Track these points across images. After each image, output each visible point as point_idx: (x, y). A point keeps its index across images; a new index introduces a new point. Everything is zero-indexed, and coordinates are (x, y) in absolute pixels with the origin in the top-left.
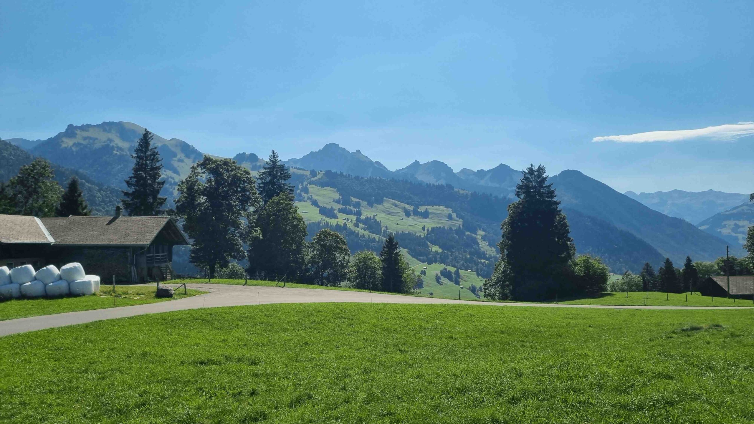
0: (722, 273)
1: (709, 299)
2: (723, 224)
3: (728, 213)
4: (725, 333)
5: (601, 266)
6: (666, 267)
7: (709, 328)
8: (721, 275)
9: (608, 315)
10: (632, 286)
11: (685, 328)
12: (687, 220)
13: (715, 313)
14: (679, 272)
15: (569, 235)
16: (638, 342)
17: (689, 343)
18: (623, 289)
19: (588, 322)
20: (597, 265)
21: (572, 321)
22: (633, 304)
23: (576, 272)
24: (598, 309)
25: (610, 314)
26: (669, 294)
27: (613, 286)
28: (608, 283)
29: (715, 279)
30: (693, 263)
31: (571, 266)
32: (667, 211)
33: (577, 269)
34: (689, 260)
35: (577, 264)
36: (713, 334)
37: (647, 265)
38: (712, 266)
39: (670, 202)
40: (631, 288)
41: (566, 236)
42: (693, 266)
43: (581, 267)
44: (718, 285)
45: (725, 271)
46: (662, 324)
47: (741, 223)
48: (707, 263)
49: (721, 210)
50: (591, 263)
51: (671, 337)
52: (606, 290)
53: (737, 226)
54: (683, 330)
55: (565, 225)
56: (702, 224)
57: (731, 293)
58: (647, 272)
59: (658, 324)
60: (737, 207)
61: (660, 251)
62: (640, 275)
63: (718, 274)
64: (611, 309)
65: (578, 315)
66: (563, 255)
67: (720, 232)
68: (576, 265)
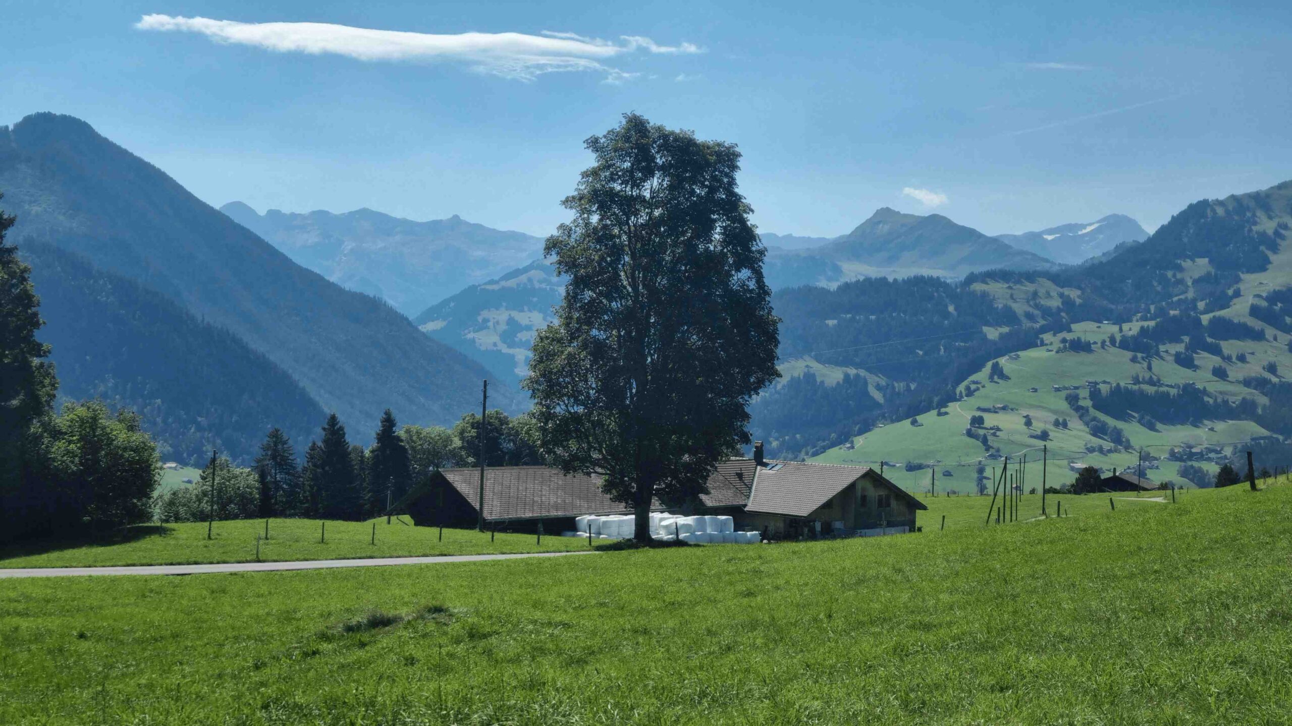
0: (471, 460)
1: (430, 533)
2: (480, 319)
3: (496, 287)
4: (454, 628)
5: (136, 438)
6: (325, 441)
7: (416, 619)
8: (466, 465)
9: (144, 596)
10: (230, 501)
11: (354, 622)
12: (391, 302)
13: (440, 572)
14: (362, 457)
15: (38, 336)
16: (220, 676)
17: (361, 665)
18: (202, 512)
19: (78, 622)
20: (121, 436)
21: (24, 624)
22: (225, 558)
23: (54, 460)
24: (114, 580)
25: (151, 591)
26: (329, 523)
27: (171, 503)
28: (155, 494)
29: (451, 477)
30: (400, 432)
31: (37, 438)
32: (339, 272)
33: (59, 447)
34: (389, 422)
35: (61, 433)
36: (425, 636)
37: (276, 436)
38: (447, 440)
39: (349, 245)
40: (223, 507)
41: (28, 339)
42: (399, 439)
43: (70, 442)
44: (457, 491)
45: (476, 455)
46: (299, 615)
47: (523, 318)
48: (434, 429)
49: (478, 277)
50: (104, 428)
51: (314, 653)
52: (149, 517)
53: (514, 327)
54: (349, 629)
55: (26, 300)
56: (431, 314)
57: (487, 515)
58: (274, 457)
59: (287, 617)
60: (517, 273)
61: (313, 392)
62: (254, 469)
63: (461, 463)
64: (157, 578)
65: (48, 601)
66: (15, 402)
67: (473, 341)
68: (57, 434)
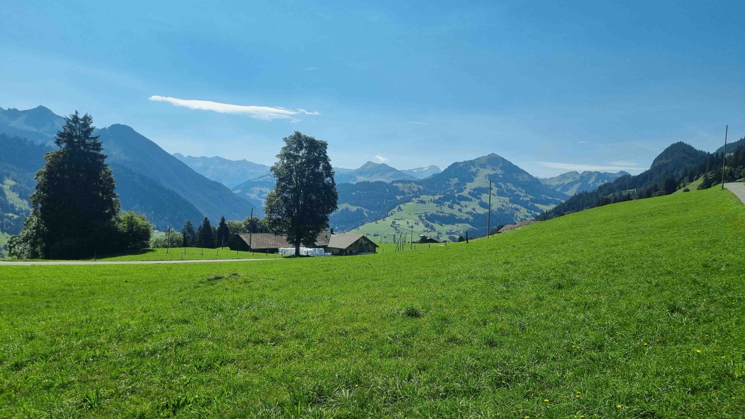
0: (248, 231)
1: (235, 252)
2: (251, 190)
3: (256, 181)
4: (240, 280)
5: (145, 223)
6: (204, 225)
7: (229, 277)
8: (246, 232)
9: (146, 270)
10: (174, 242)
11: (210, 278)
12: (225, 184)
13: (237, 264)
14: (215, 229)
15: (114, 191)
16: (169, 293)
17: (212, 290)
18: (165, 245)
19: (125, 278)
20: (140, 222)
21: (108, 278)
22: (172, 259)
23: (119, 229)
24: (138, 265)
25: (149, 268)
26: (204, 249)
27: (156, 242)
28: (151, 240)
29: (241, 236)
30: (226, 222)
31: (114, 222)
32: (209, 175)
33: (120, 226)
34: (223, 220)
35: (121, 221)
36: (231, 282)
37: (189, 223)
38: (241, 225)
39: (212, 167)
40: (172, 244)
41: (111, 192)
42: (226, 225)
43: (124, 224)
44: (243, 241)
45: (249, 229)
46: (194, 276)
47: (264, 190)
48: (237, 222)
49: (251, 177)
50: (135, 220)
51: (198, 287)
52: (149, 246)
53: (261, 192)
54: (209, 280)
55: (111, 180)
56: (236, 188)
57: (252, 247)
58: (188, 229)
59: (190, 276)
60: (263, 177)
61: (200, 210)
62: (182, 232)
63: (245, 232)
64: (150, 265)
65: (116, 271)
66: (107, 211)
67: (249, 196)
68: (120, 221)
